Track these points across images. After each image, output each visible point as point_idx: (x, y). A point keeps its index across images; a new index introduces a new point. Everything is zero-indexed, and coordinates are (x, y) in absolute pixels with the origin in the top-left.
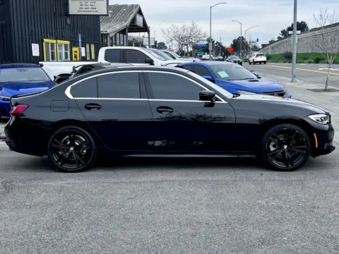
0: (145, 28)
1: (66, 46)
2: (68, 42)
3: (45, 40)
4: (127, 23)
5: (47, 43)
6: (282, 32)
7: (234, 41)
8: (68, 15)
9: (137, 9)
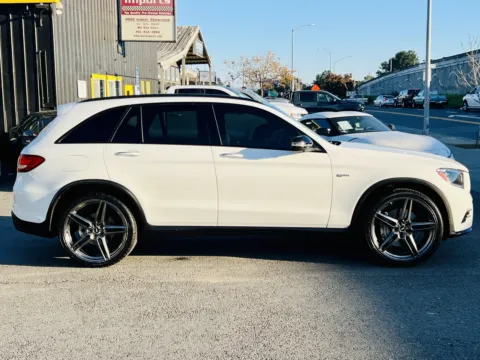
0: (205, 60)
4: (185, 52)
6: (382, 65)
7: (318, 77)
8: (121, 42)
9: (196, 33)
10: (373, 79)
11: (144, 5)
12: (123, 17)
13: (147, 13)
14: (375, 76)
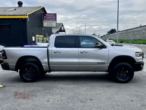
0: (64, 31)
1: (42, 37)
2: (43, 36)
3: (36, 35)
4: (59, 29)
5: (37, 36)
8: (43, 27)
9: (62, 24)
10: (105, 36)
11: (49, 18)
12: (44, 21)
13: (49, 20)
14: (106, 35)
